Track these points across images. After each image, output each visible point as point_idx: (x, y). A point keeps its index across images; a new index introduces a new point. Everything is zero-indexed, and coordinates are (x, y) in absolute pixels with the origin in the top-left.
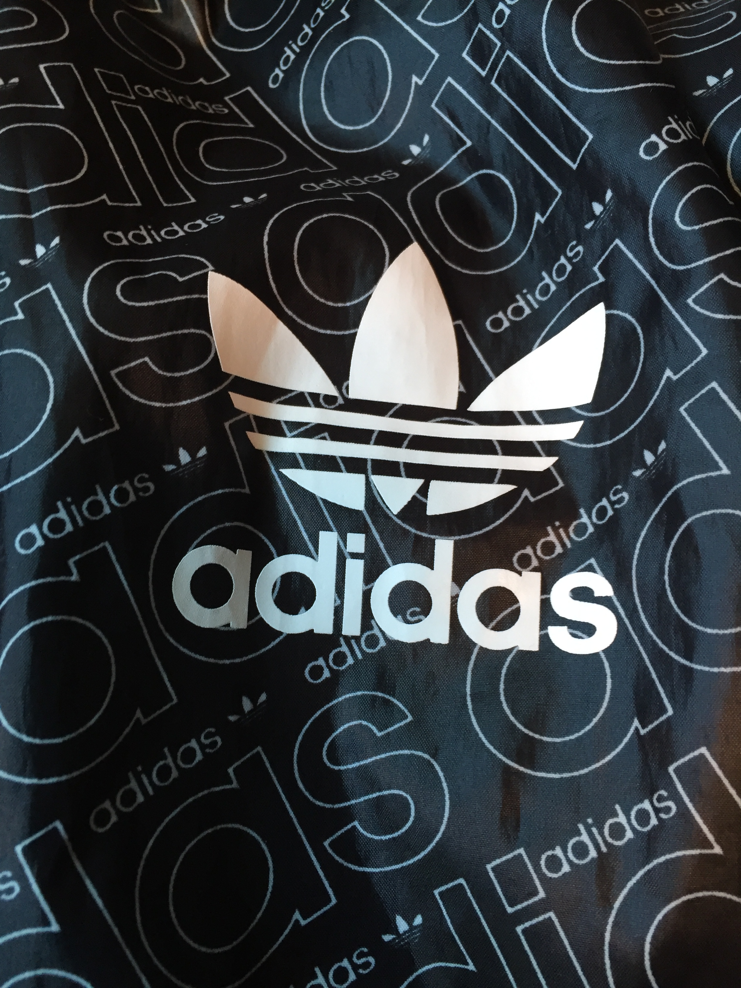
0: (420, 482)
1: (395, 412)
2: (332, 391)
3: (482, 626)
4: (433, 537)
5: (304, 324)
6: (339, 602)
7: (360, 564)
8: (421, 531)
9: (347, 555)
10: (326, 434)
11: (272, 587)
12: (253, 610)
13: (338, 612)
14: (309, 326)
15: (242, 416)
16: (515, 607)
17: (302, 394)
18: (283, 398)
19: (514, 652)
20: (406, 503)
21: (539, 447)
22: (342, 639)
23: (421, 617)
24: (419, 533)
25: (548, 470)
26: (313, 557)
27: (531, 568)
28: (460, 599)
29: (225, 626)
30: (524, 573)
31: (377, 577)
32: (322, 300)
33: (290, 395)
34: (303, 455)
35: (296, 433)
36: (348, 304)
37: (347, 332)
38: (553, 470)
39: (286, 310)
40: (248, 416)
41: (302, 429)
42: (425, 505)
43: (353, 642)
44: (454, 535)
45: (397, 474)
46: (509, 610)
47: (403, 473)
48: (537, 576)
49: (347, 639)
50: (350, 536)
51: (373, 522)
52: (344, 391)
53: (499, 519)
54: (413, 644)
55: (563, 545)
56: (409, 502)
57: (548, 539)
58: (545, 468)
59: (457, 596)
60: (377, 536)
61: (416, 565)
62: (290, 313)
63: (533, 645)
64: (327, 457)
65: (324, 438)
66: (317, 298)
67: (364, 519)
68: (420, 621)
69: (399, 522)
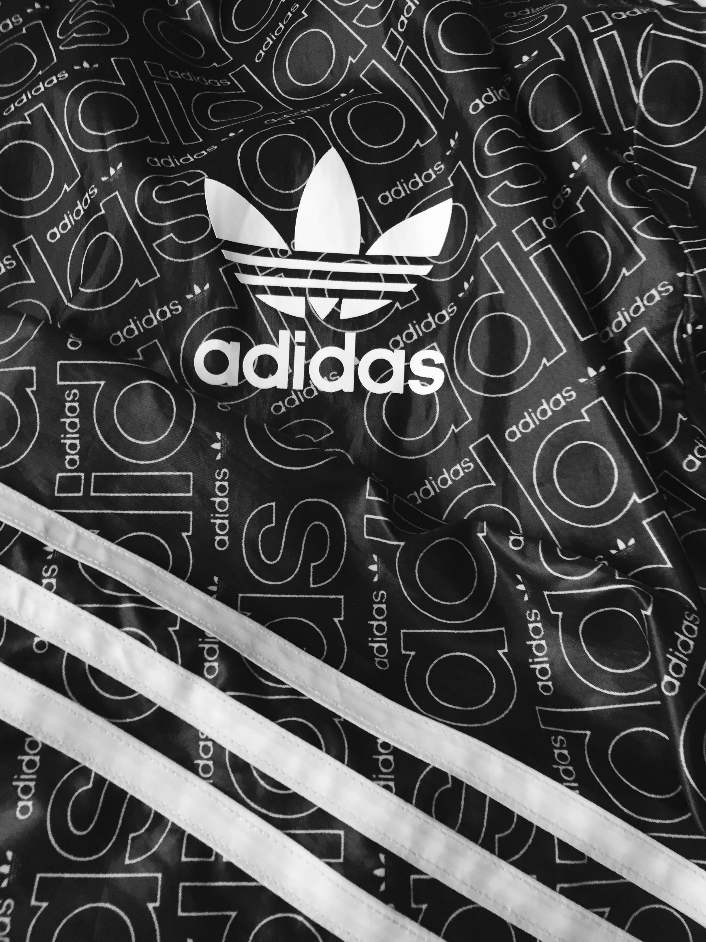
0: (336, 300)
1: (322, 258)
2: (285, 247)
3: (372, 381)
4: (344, 331)
5: (266, 205)
6: (291, 371)
7: (303, 348)
8: (337, 328)
9: (295, 344)
10: (282, 274)
11: (253, 363)
12: (241, 375)
13: (291, 377)
14: (269, 207)
15: (231, 264)
16: (390, 370)
17: (267, 249)
18: (256, 252)
19: (390, 394)
20: (328, 313)
21: (406, 278)
22: (292, 392)
23: (338, 377)
24: (336, 329)
25: (411, 292)
26: (276, 346)
27: (399, 347)
28: (359, 367)
29: (224, 384)
30: (396, 350)
31: (313, 355)
32: (276, 190)
33: (259, 250)
34: (269, 287)
35: (264, 273)
36: (292, 191)
37: (292, 210)
38: (413, 291)
39: (254, 197)
40: (235, 263)
41: (268, 271)
42: (339, 313)
43: (299, 393)
44: (356, 330)
45: (323, 296)
46: (388, 371)
47: (327, 295)
48: (403, 352)
49: (296, 392)
50: (297, 332)
51: (310, 325)
52: (292, 246)
53: (381, 320)
54: (333, 393)
55: (418, 334)
56: (330, 312)
57: (410, 331)
58: (409, 290)
59: (358, 365)
60: (312, 332)
61: (335, 347)
62: (257, 199)
63: (401, 391)
64: (283, 288)
65: (281, 276)
66: (273, 188)
67: (305, 322)
68: (337, 379)
69: (325, 323)
